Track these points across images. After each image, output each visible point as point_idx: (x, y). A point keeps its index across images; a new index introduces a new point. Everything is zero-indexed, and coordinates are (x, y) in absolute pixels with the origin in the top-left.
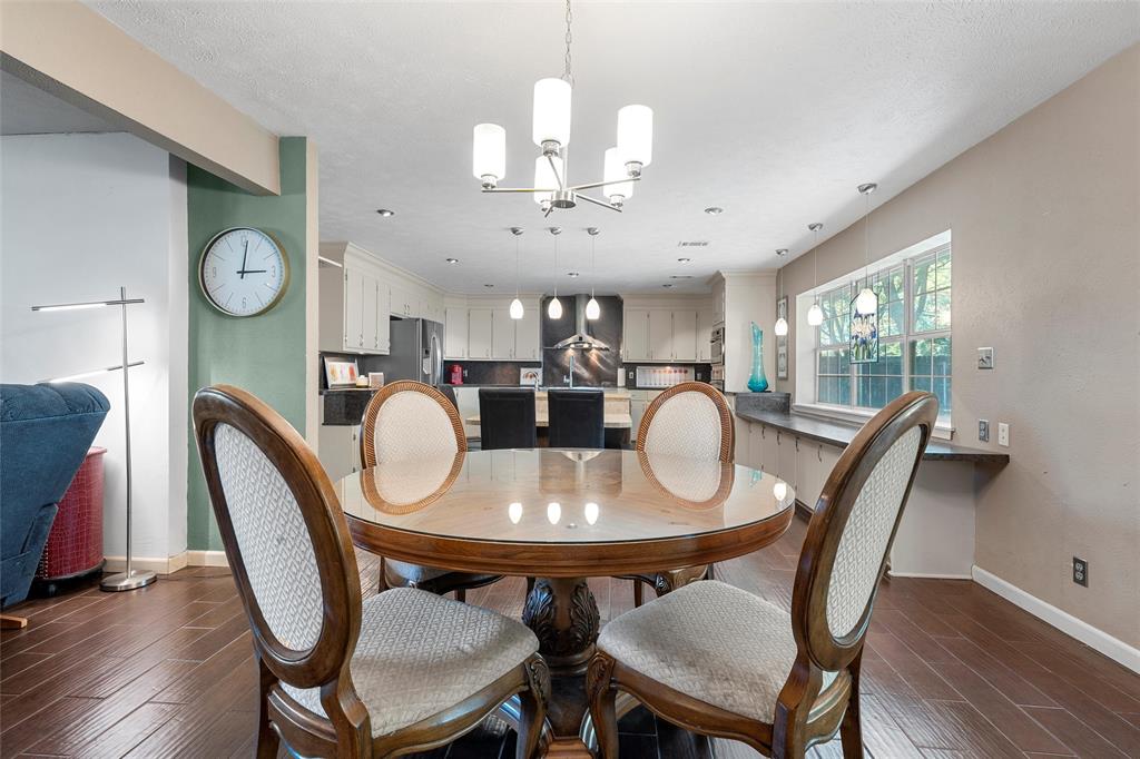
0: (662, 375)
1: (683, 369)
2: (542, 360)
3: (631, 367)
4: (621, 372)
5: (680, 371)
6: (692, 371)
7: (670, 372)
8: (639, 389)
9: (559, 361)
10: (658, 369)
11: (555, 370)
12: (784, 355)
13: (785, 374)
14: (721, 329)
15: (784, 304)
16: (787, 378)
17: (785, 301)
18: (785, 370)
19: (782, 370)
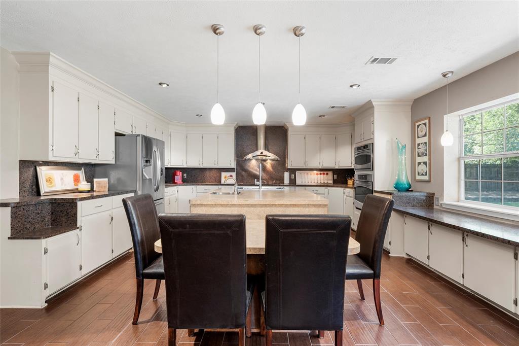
0: (312, 176)
1: (325, 173)
2: (235, 167)
3: (293, 171)
4: (287, 175)
5: (324, 174)
6: (331, 174)
7: (317, 174)
8: (298, 186)
9: (247, 167)
10: (309, 172)
11: (243, 173)
12: (425, 163)
13: (426, 178)
14: (369, 144)
15: (425, 124)
16: (429, 181)
17: (427, 121)
18: (426, 175)
19: (422, 175)
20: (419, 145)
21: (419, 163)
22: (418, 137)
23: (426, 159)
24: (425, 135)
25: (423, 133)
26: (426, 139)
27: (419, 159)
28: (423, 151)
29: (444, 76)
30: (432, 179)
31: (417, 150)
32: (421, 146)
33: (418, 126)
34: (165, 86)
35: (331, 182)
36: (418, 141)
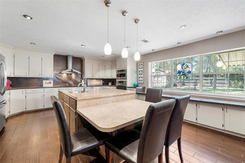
0: (94, 82)
1: (100, 80)
6: (102, 81)
7: (96, 81)
10: (93, 80)
12: (142, 77)
13: (142, 82)
14: (125, 70)
15: (142, 64)
16: (143, 83)
17: (143, 64)
18: (142, 81)
19: (141, 81)
20: (139, 71)
21: (140, 77)
22: (139, 69)
23: (142, 76)
24: (142, 68)
25: (141, 67)
26: (142, 69)
27: (139, 76)
28: (141, 73)
29: (153, 50)
30: (144, 83)
31: (139, 73)
32: (140, 72)
33: (139, 65)
34: (29, 18)
35: (102, 84)
36: (139, 70)
